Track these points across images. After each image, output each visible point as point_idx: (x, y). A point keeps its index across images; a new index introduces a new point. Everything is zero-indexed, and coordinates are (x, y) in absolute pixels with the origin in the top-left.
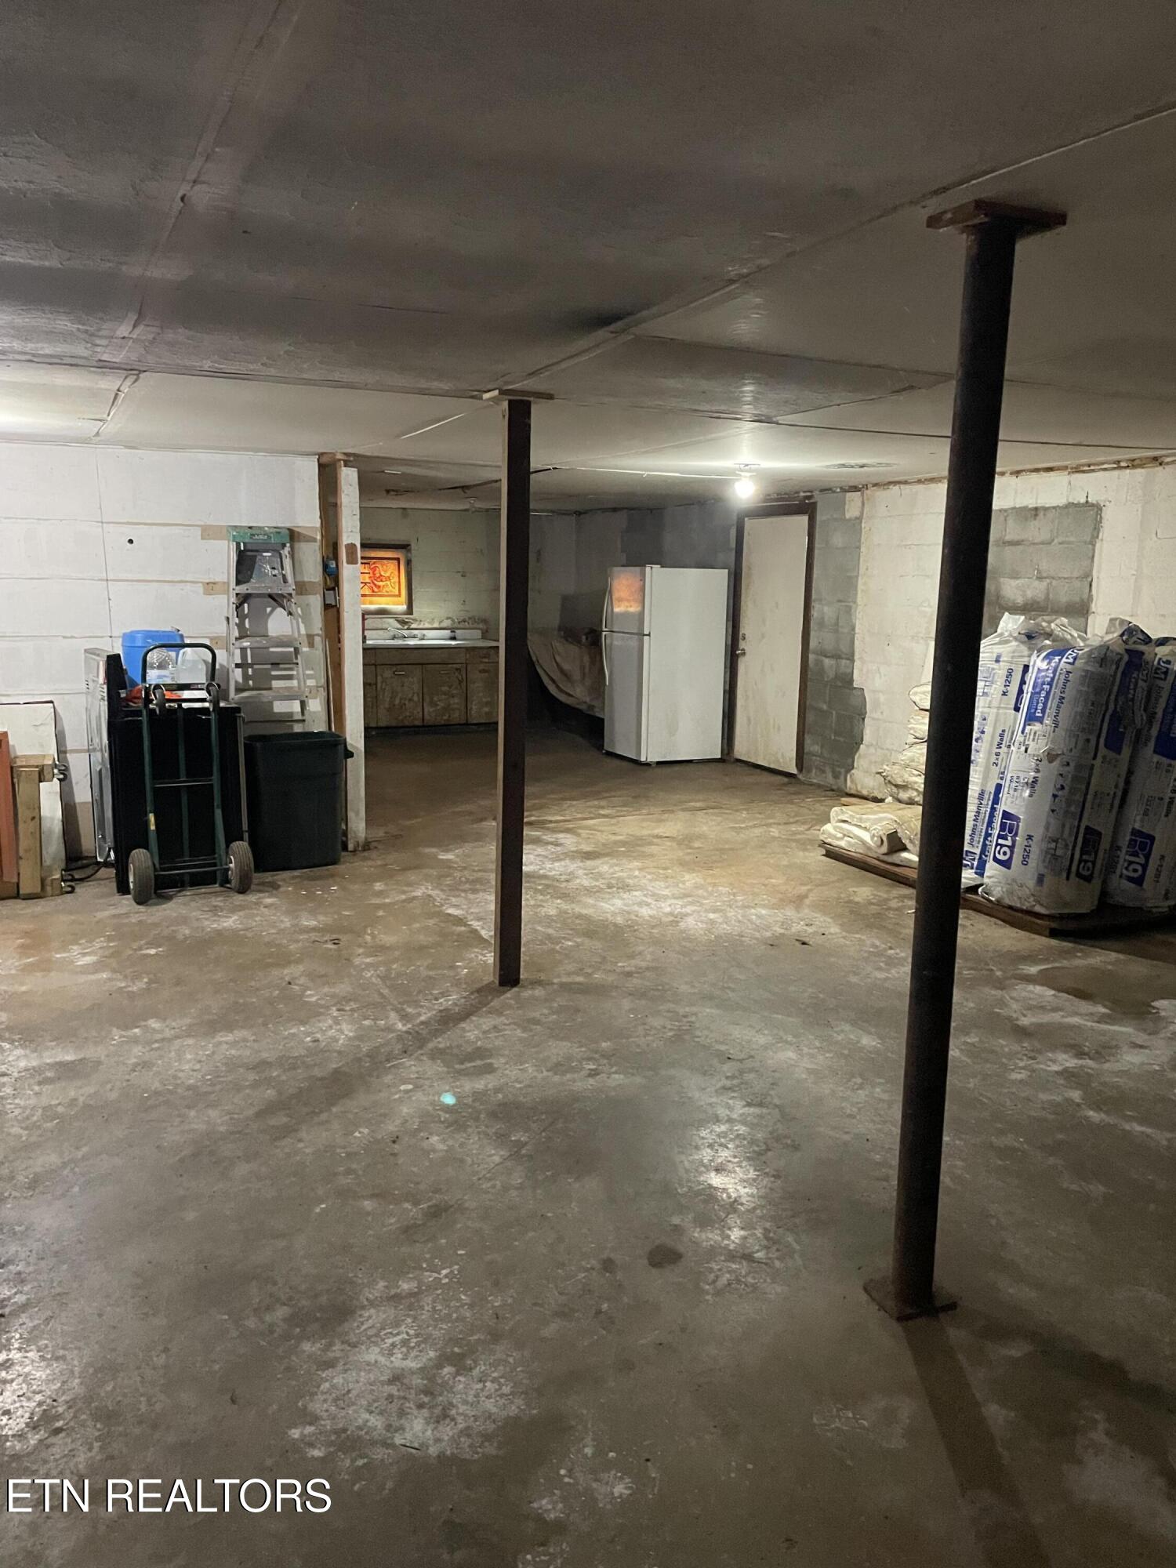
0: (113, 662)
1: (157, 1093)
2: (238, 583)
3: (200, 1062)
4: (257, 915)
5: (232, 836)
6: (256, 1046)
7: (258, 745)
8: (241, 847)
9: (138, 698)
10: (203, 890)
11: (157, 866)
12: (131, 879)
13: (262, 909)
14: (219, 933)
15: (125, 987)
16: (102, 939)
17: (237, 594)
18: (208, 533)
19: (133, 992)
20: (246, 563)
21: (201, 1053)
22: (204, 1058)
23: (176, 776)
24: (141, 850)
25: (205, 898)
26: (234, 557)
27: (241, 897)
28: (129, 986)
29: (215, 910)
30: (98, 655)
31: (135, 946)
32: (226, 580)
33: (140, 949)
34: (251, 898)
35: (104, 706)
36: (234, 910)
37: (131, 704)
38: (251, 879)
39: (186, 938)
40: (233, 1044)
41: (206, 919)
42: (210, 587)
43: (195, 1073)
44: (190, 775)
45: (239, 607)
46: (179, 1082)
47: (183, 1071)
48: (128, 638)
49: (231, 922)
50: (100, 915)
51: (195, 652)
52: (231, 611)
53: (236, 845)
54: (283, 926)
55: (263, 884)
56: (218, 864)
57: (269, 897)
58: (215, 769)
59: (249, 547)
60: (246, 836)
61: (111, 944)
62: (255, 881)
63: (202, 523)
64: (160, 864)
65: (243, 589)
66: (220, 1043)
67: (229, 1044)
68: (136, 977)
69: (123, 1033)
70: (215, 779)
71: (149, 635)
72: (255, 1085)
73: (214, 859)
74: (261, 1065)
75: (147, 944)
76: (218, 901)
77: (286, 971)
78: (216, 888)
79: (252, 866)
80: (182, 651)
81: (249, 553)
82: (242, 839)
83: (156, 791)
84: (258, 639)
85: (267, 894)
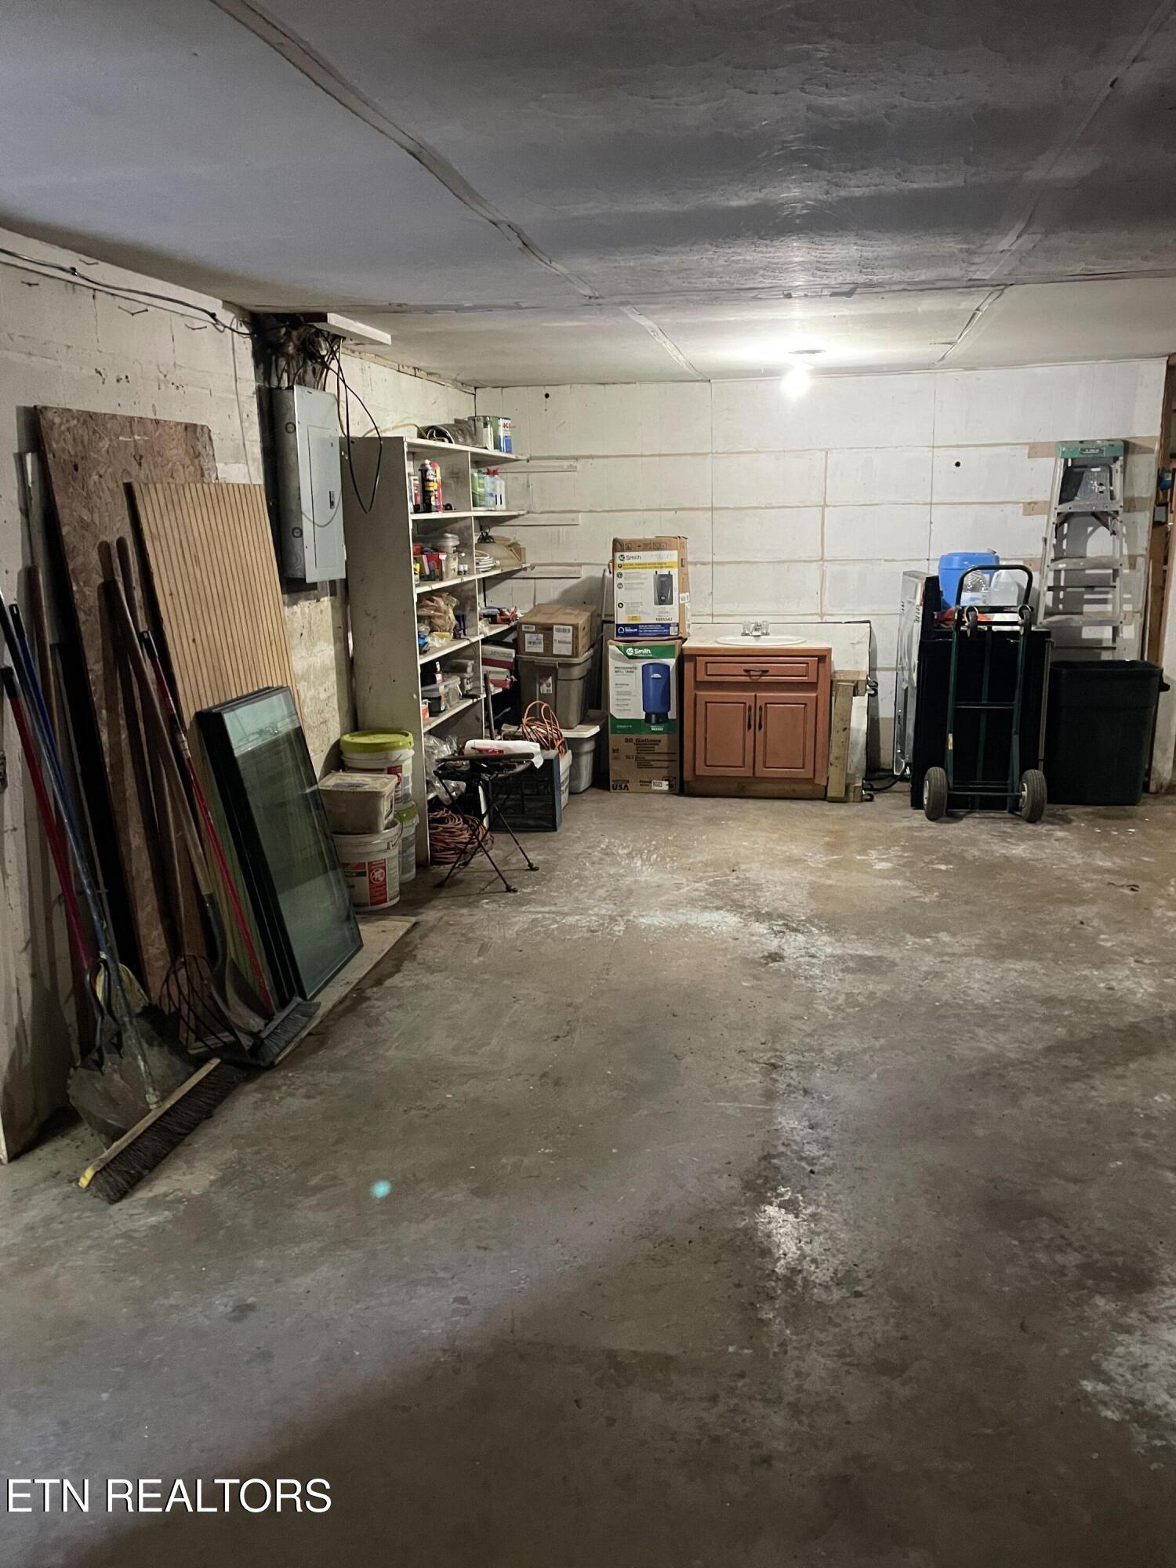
0: (932, 584)
1: (947, 1004)
2: (1061, 501)
3: (988, 983)
4: (1047, 847)
5: (1028, 763)
6: (1046, 979)
7: (1064, 671)
8: (1036, 775)
9: (950, 620)
10: (992, 815)
11: (951, 784)
12: (926, 795)
13: (1052, 841)
14: (1007, 858)
15: (917, 897)
16: (897, 848)
17: (1059, 514)
18: (1036, 450)
19: (925, 903)
20: (1072, 481)
21: (990, 975)
22: (993, 981)
23: (977, 699)
24: (938, 768)
25: (994, 823)
26: (1060, 474)
27: (1031, 827)
28: (921, 897)
29: (1003, 836)
30: (917, 578)
31: (927, 859)
32: (1048, 499)
33: (932, 862)
34: (1042, 829)
35: (917, 627)
36: (1022, 839)
37: (943, 625)
38: (1043, 808)
39: (975, 859)
40: (1022, 973)
41: (996, 844)
42: (1031, 508)
43: (985, 994)
44: (992, 699)
45: (1058, 526)
46: (969, 998)
47: (973, 989)
48: (946, 560)
49: (1020, 850)
50: (897, 825)
51: (1010, 574)
52: (1050, 530)
53: (1031, 773)
54: (1074, 863)
55: (1054, 816)
56: (1010, 790)
57: (1060, 831)
58: (1017, 693)
59: (1077, 463)
60: (1041, 764)
61: (906, 855)
62: (1046, 812)
63: (1031, 441)
64: (954, 783)
65: (1066, 508)
66: (1010, 970)
67: (1018, 972)
68: (927, 890)
69: (917, 940)
70: (1016, 705)
71: (967, 557)
72: (1046, 1020)
73: (1006, 784)
74: (1050, 1001)
75: (937, 858)
76: (1007, 828)
77: (1078, 910)
78: (1006, 814)
79: (1046, 796)
80: (996, 574)
81: (1077, 470)
82: (1036, 768)
83: (957, 712)
84: (1075, 560)
85: (1056, 827)
